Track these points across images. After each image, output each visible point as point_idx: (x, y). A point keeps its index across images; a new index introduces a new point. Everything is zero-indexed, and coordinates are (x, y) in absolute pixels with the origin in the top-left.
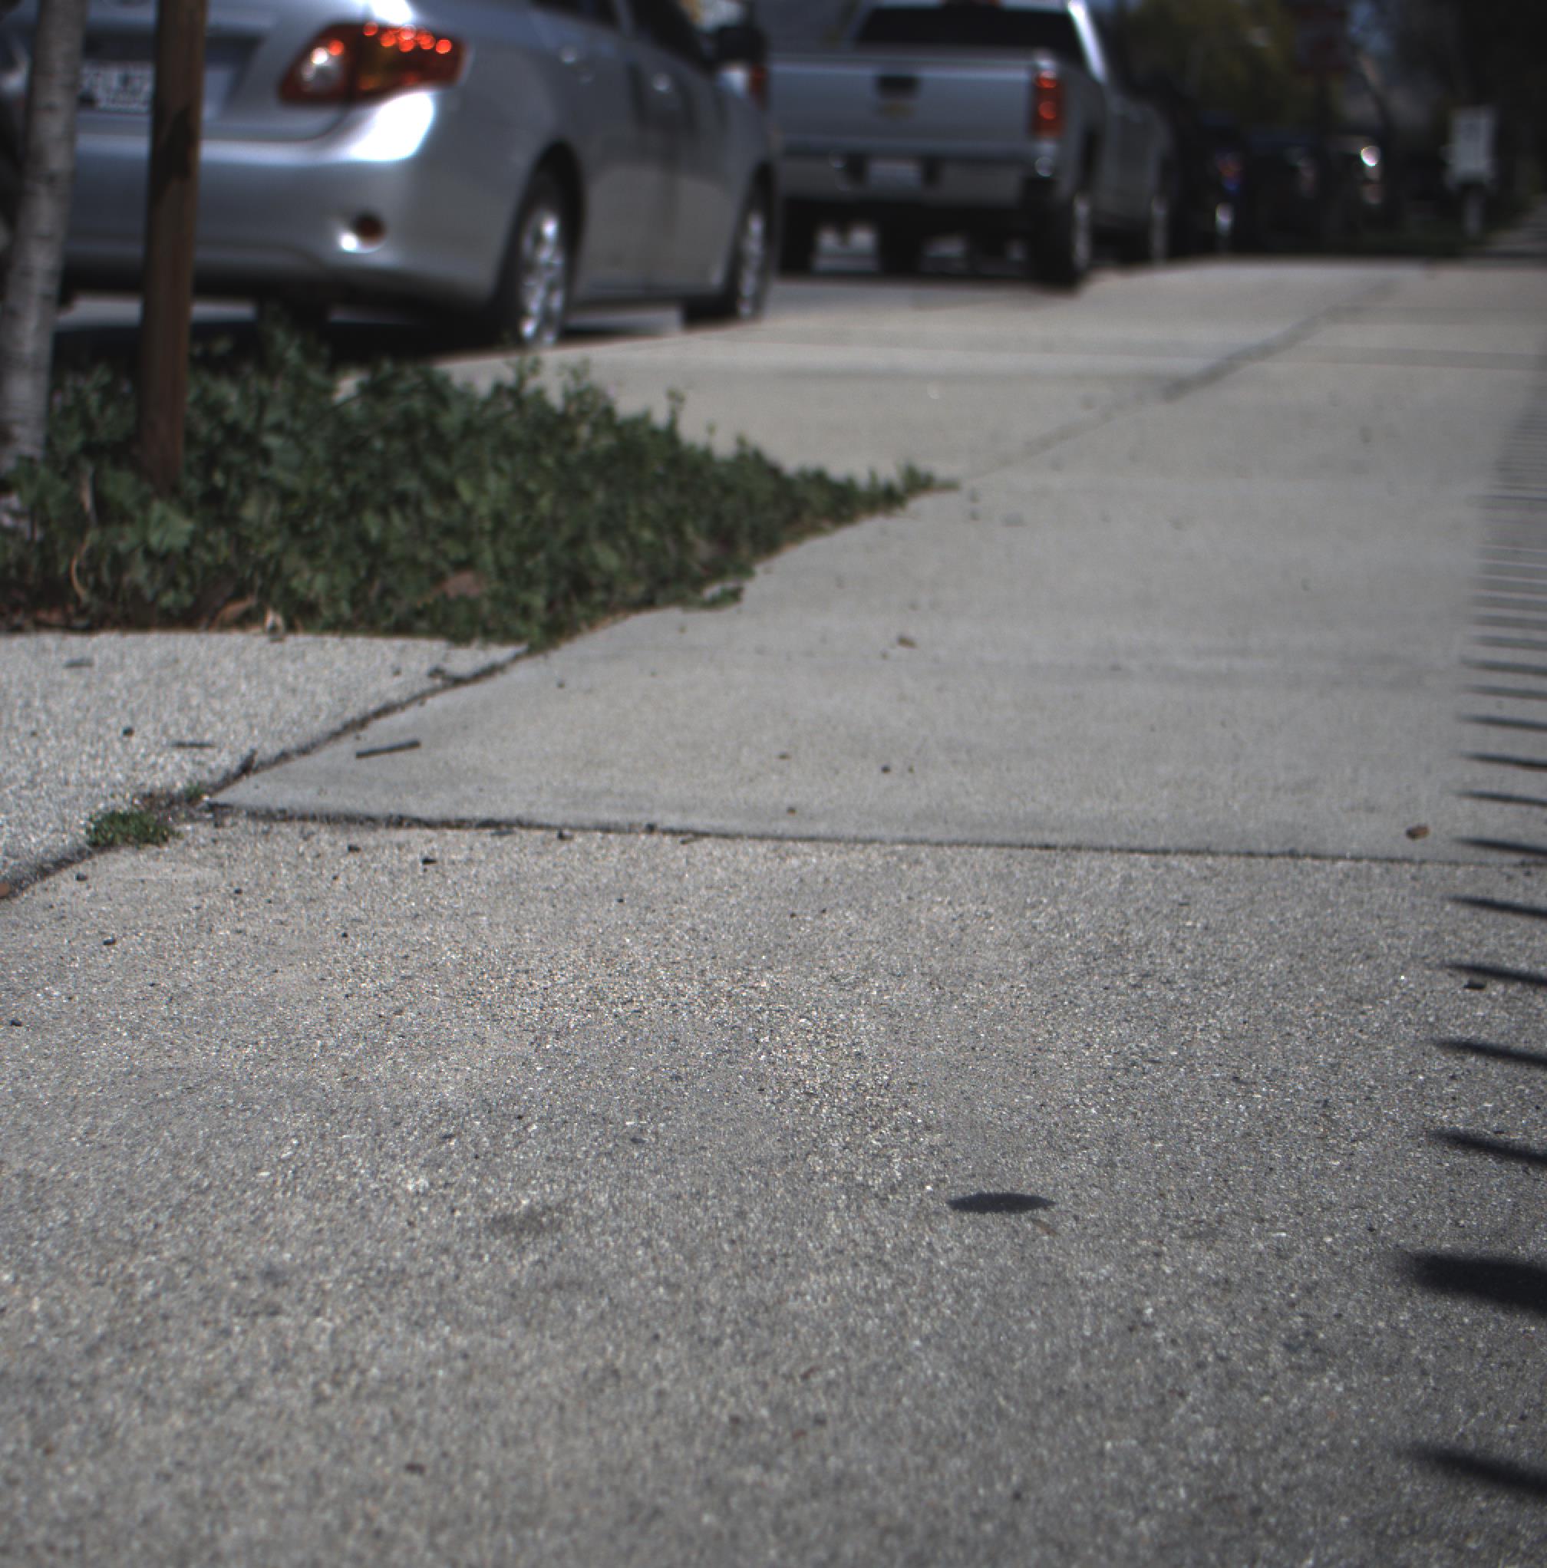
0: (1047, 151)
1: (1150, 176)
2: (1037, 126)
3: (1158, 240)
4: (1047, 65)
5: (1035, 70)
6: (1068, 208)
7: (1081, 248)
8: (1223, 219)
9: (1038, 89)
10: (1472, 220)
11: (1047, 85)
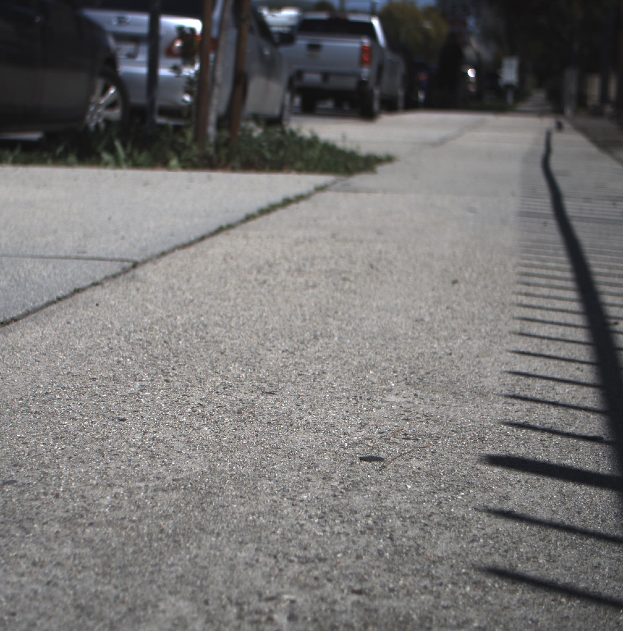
0: (366, 72)
1: (398, 80)
2: (362, 62)
3: (401, 103)
4: (366, 41)
5: (362, 43)
6: (372, 92)
7: (376, 106)
8: (421, 96)
9: (364, 50)
10: (510, 98)
11: (366, 49)
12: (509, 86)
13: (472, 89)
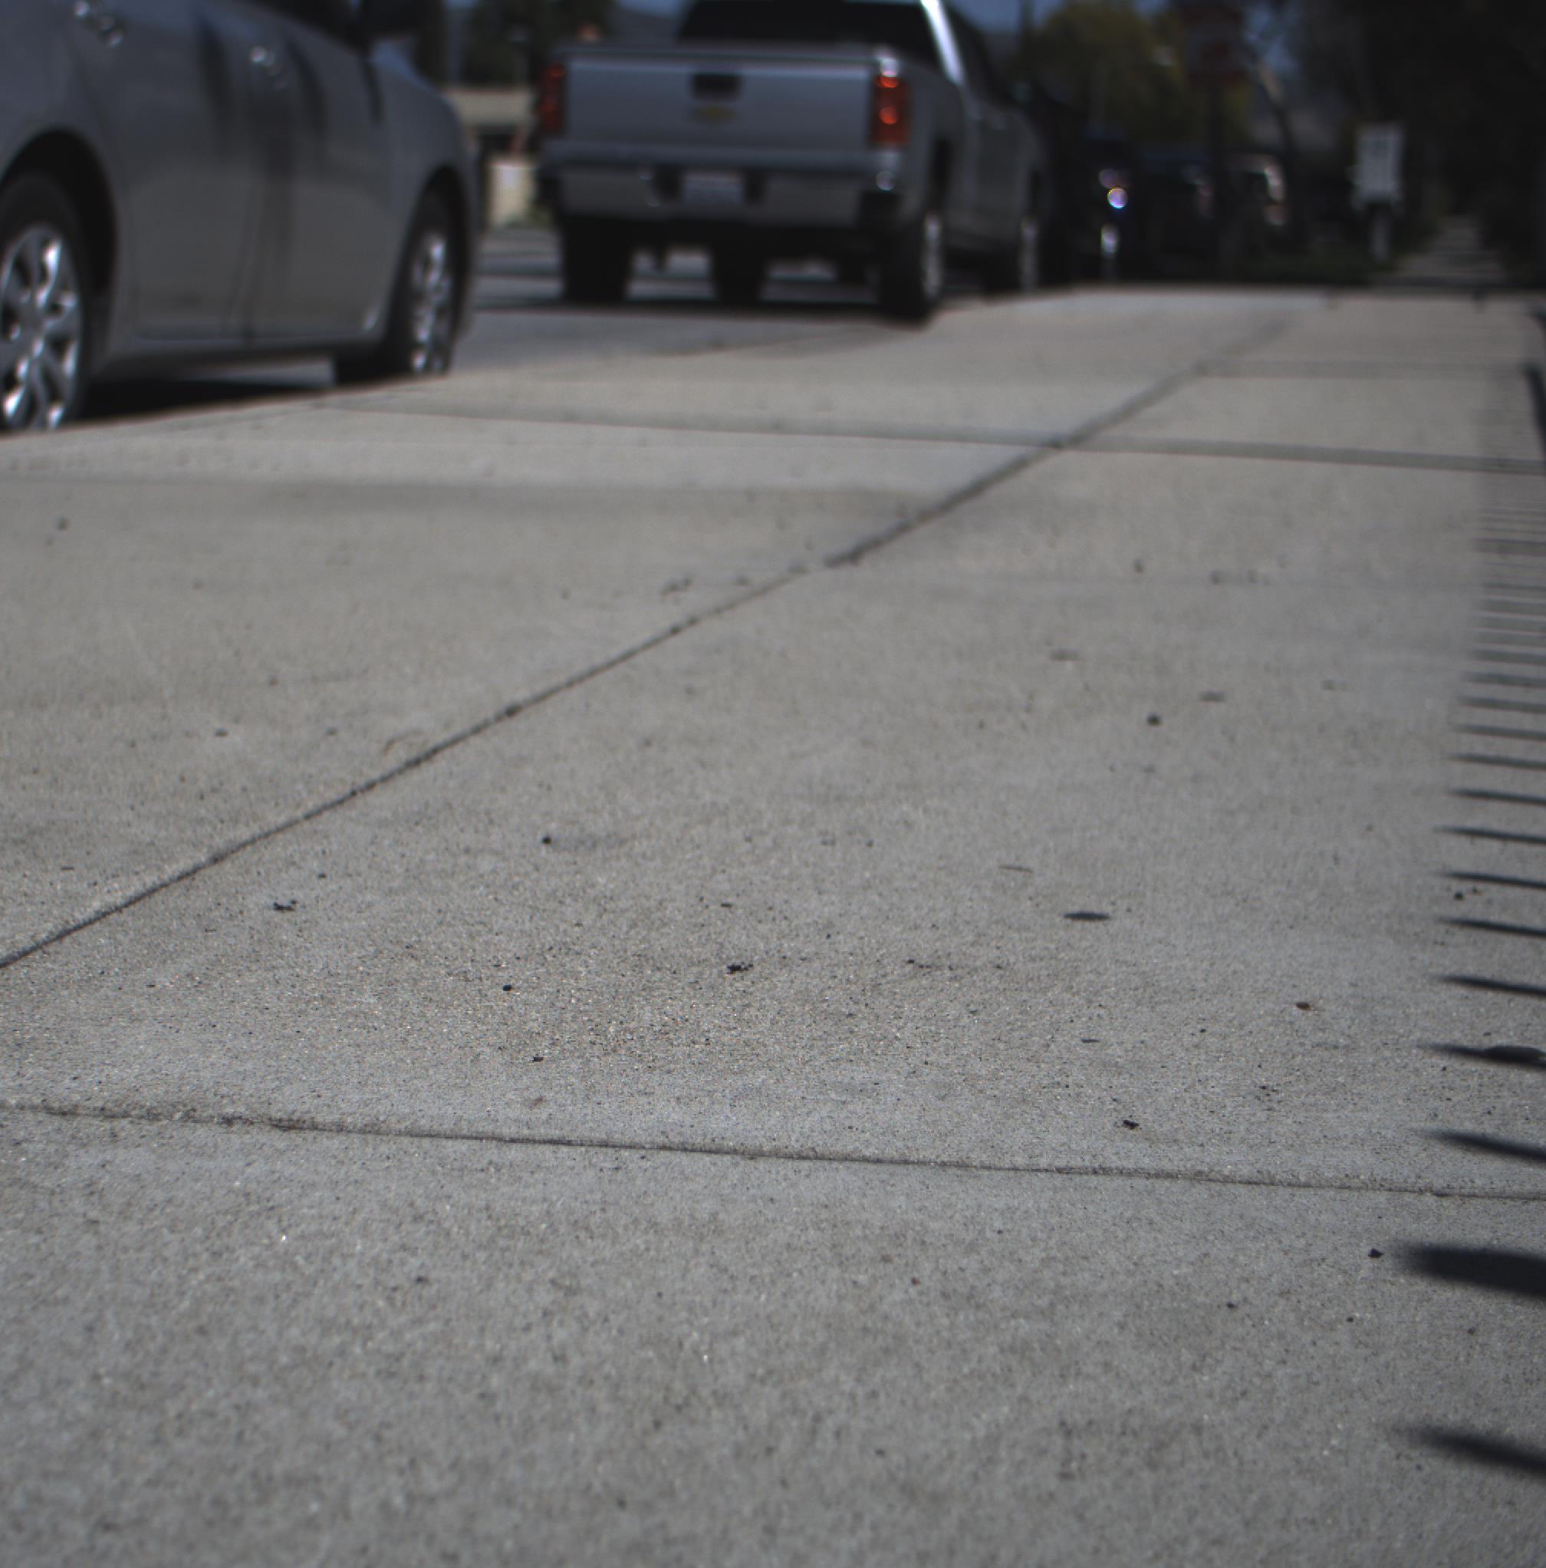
0: (889, 162)
1: (1018, 195)
2: (877, 134)
3: (1028, 264)
4: (889, 65)
5: (876, 66)
6: (918, 227)
7: (933, 276)
8: (1109, 241)
9: (877, 89)
10: (1380, 245)
12: (1376, 207)
13: (1275, 218)
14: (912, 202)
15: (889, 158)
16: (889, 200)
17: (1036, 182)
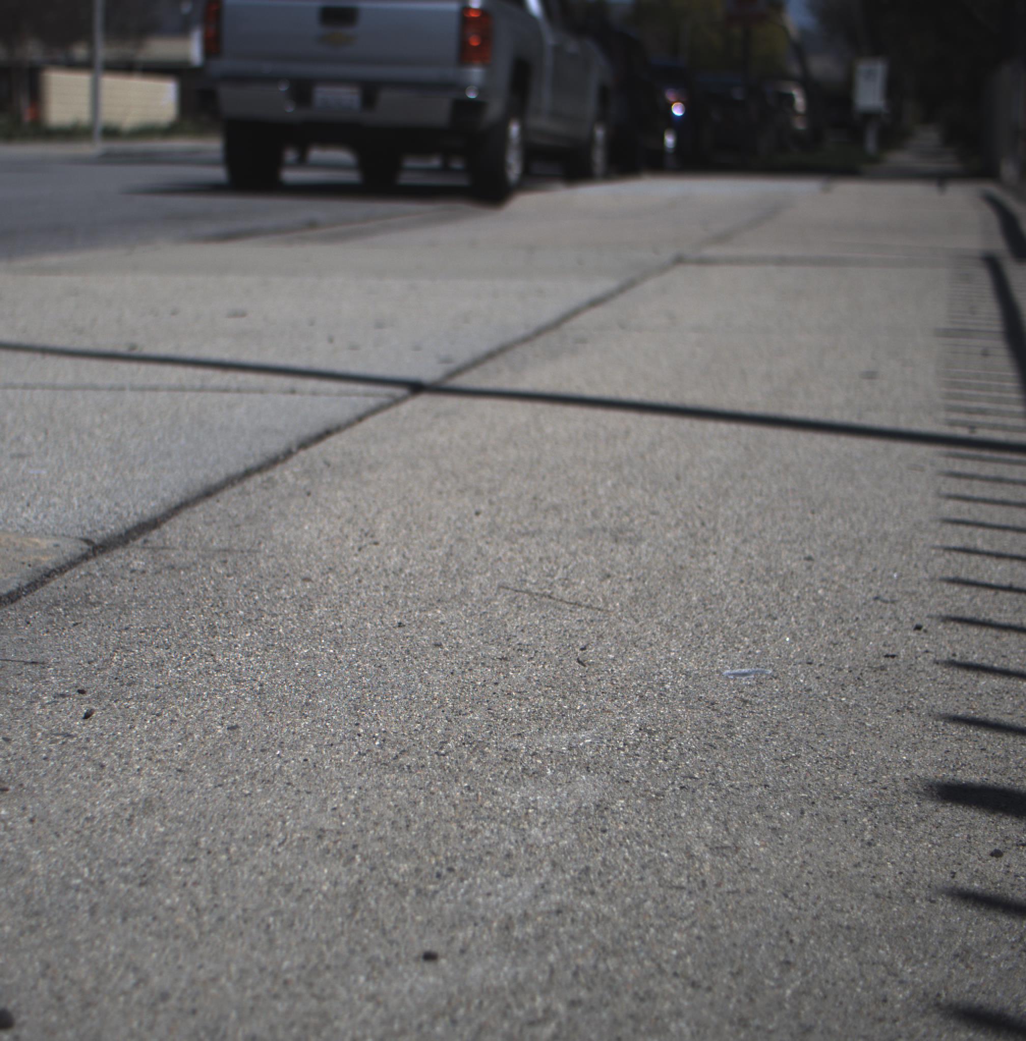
0: (475, 76)
1: (591, 106)
2: (465, 55)
3: (599, 157)
6: (501, 128)
7: (514, 168)
8: (669, 140)
9: (465, 18)
10: (871, 144)
11: (473, 15)
12: (869, 116)
13: (800, 125)
14: (495, 109)
15: (476, 73)
16: (477, 106)
17: (604, 95)
